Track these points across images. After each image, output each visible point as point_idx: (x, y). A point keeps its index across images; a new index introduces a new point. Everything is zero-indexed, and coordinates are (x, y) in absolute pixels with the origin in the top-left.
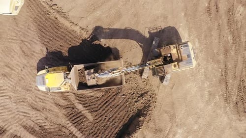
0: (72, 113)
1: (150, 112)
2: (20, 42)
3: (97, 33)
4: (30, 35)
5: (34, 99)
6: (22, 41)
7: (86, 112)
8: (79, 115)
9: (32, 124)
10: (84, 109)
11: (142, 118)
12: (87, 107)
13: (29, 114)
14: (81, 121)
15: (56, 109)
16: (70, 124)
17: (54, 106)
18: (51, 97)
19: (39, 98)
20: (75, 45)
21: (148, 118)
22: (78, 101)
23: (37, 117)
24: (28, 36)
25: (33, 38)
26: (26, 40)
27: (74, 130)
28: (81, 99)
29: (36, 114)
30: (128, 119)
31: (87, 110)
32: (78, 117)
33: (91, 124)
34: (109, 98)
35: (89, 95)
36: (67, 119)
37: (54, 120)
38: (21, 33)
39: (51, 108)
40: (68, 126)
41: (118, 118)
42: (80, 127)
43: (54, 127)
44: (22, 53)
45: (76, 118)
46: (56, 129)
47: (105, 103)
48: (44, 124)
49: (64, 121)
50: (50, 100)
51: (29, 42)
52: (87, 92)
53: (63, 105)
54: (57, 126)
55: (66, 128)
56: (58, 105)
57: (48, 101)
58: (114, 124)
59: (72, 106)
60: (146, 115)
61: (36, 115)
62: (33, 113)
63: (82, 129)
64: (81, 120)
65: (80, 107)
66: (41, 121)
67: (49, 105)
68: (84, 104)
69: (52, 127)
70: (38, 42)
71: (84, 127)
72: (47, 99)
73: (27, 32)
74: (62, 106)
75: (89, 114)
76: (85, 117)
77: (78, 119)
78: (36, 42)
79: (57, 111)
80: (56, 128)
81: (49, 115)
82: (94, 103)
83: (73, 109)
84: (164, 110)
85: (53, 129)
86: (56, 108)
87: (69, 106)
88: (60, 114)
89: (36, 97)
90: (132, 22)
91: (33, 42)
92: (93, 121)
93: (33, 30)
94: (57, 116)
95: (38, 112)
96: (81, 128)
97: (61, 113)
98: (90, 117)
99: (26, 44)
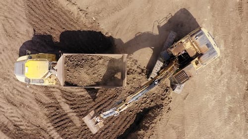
0: (56, 115)
1: (153, 125)
2: (3, 18)
3: (98, 17)
4: (16, 11)
5: (11, 90)
6: (6, 17)
7: (73, 115)
8: (64, 117)
9: (6, 121)
10: (71, 110)
11: (142, 132)
12: (75, 108)
13: (3, 108)
14: (66, 125)
15: (37, 107)
16: (52, 128)
17: (34, 102)
18: (32, 91)
19: (17, 90)
20: (69, 30)
21: (149, 132)
22: (64, 100)
23: (12, 113)
24: (14, 12)
25: (20, 15)
26: (11, 17)
27: (55, 134)
28: (69, 98)
29: (11, 109)
30: (124, 130)
31: (75, 112)
32: (62, 120)
33: (77, 130)
34: (104, 101)
35: (79, 94)
36: (49, 121)
37: (33, 119)
38: (5, 8)
39: (32, 105)
40: (49, 129)
41: (112, 127)
42: (63, 132)
43: (31, 128)
44: (4, 32)
45: (59, 121)
46: (34, 132)
47: (99, 107)
48: (19, 123)
49: (45, 123)
50: (31, 95)
51: (14, 19)
52: (77, 90)
53: (46, 103)
54: (35, 127)
55: (45, 131)
56: (39, 101)
57: (28, 95)
58: (106, 134)
59: (56, 105)
60: (148, 128)
61: (12, 111)
62: (8, 108)
63: (66, 136)
64: (65, 123)
65: (66, 108)
66: (16, 119)
67: (29, 100)
68: (71, 105)
69: (29, 128)
70: (24, 21)
71: (69, 133)
72: (28, 93)
73: (13, 7)
74: (44, 104)
75: (77, 118)
76: (71, 121)
77: (62, 123)
78: (22, 20)
79: (37, 108)
80: (34, 130)
81: (27, 113)
82: (85, 105)
83: (58, 109)
84: (171, 125)
85: (31, 130)
86: (37, 105)
87: (53, 105)
88: (41, 114)
89: (15, 88)
90: (144, 10)
91: (19, 19)
92: (80, 128)
93: (20, 5)
94: (36, 115)
95: (15, 107)
96: (65, 134)
97: (42, 112)
98: (77, 122)
99: (10, 21)
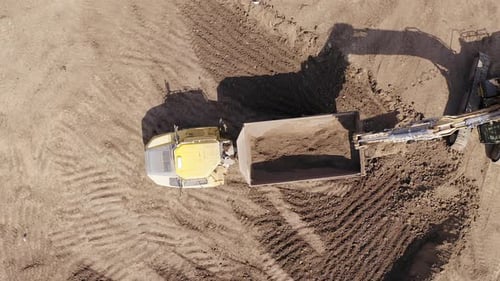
0: (276, 236)
1: (466, 230)
2: (151, 64)
4: (175, 47)
5: (184, 201)
6: (156, 62)
7: (308, 233)
8: (293, 238)
9: (178, 263)
10: (304, 224)
11: (445, 246)
12: (310, 219)
13: (172, 238)
14: (298, 253)
15: (238, 226)
16: (272, 262)
17: (233, 218)
18: (226, 197)
19: (198, 200)
21: (459, 243)
22: (288, 206)
23: (190, 244)
24: (171, 49)
25: (183, 55)
26: (165, 60)
27: (278, 272)
28: (298, 201)
29: (188, 237)
30: (405, 247)
31: (311, 226)
32: (289, 245)
33: (319, 260)
34: (363, 198)
35: (315, 191)
36: (264, 250)
37: (233, 251)
38: (151, 43)
39: (228, 224)
40: (266, 265)
41: (382, 246)
42: (294, 268)
43: (232, 269)
44: (155, 90)
45: (284, 246)
46: (238, 274)
47: (354, 211)
48: (206, 263)
49: (255, 253)
50: (226, 205)
51: (174, 64)
52: (309, 185)
53: (255, 215)
54: (238, 266)
55: (260, 270)
56: (241, 215)
57: (219, 205)
58: (372, 260)
59: (275, 218)
60: (456, 237)
61: (190, 240)
62: (181, 237)
63: (300, 274)
64: (296, 250)
65: (294, 220)
66: (200, 255)
67: (222, 215)
68: (303, 213)
69: (227, 269)
70: (194, 66)
71: (303, 268)
72: (218, 202)
73: (168, 39)
74: (252, 219)
75: (316, 237)
76: (306, 245)
77: (290, 249)
78: (190, 63)
79: (239, 229)
80: (238, 270)
81: (220, 241)
82: (328, 211)
83: (280, 225)
84: (493, 225)
85: (231, 273)
86: (237, 221)
87: (269, 218)
88: (248, 238)
89: (190, 196)
90: (422, 17)
91: (184, 64)
92: (325, 254)
93: (181, 35)
94: (239, 242)
95: (193, 233)
96: (297, 271)
97: (251, 235)
98: (318, 243)
99: (167, 69)
